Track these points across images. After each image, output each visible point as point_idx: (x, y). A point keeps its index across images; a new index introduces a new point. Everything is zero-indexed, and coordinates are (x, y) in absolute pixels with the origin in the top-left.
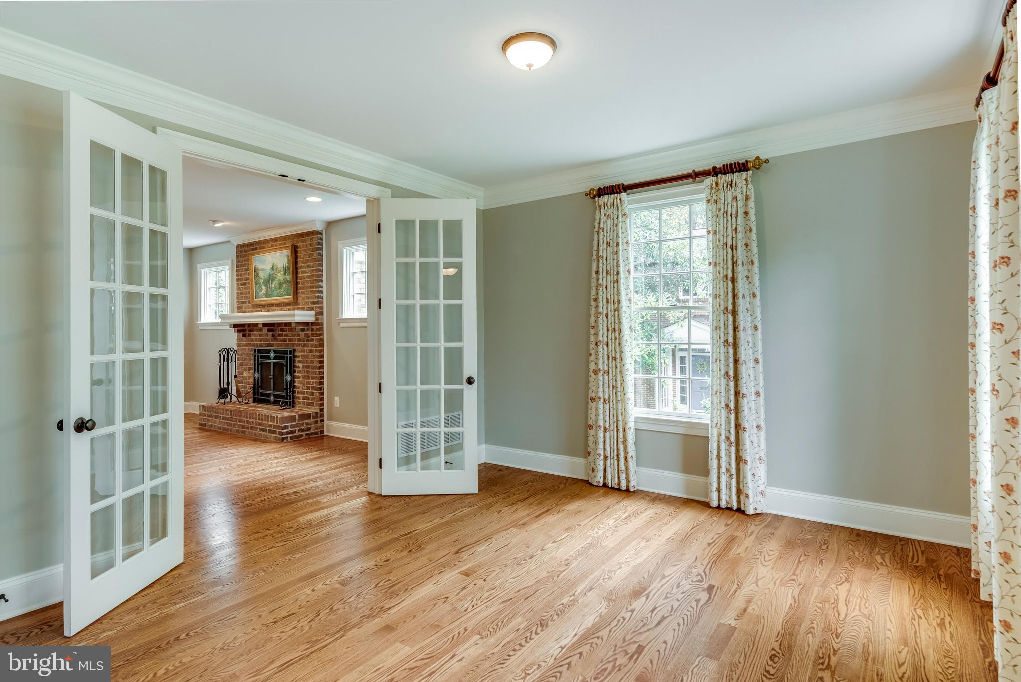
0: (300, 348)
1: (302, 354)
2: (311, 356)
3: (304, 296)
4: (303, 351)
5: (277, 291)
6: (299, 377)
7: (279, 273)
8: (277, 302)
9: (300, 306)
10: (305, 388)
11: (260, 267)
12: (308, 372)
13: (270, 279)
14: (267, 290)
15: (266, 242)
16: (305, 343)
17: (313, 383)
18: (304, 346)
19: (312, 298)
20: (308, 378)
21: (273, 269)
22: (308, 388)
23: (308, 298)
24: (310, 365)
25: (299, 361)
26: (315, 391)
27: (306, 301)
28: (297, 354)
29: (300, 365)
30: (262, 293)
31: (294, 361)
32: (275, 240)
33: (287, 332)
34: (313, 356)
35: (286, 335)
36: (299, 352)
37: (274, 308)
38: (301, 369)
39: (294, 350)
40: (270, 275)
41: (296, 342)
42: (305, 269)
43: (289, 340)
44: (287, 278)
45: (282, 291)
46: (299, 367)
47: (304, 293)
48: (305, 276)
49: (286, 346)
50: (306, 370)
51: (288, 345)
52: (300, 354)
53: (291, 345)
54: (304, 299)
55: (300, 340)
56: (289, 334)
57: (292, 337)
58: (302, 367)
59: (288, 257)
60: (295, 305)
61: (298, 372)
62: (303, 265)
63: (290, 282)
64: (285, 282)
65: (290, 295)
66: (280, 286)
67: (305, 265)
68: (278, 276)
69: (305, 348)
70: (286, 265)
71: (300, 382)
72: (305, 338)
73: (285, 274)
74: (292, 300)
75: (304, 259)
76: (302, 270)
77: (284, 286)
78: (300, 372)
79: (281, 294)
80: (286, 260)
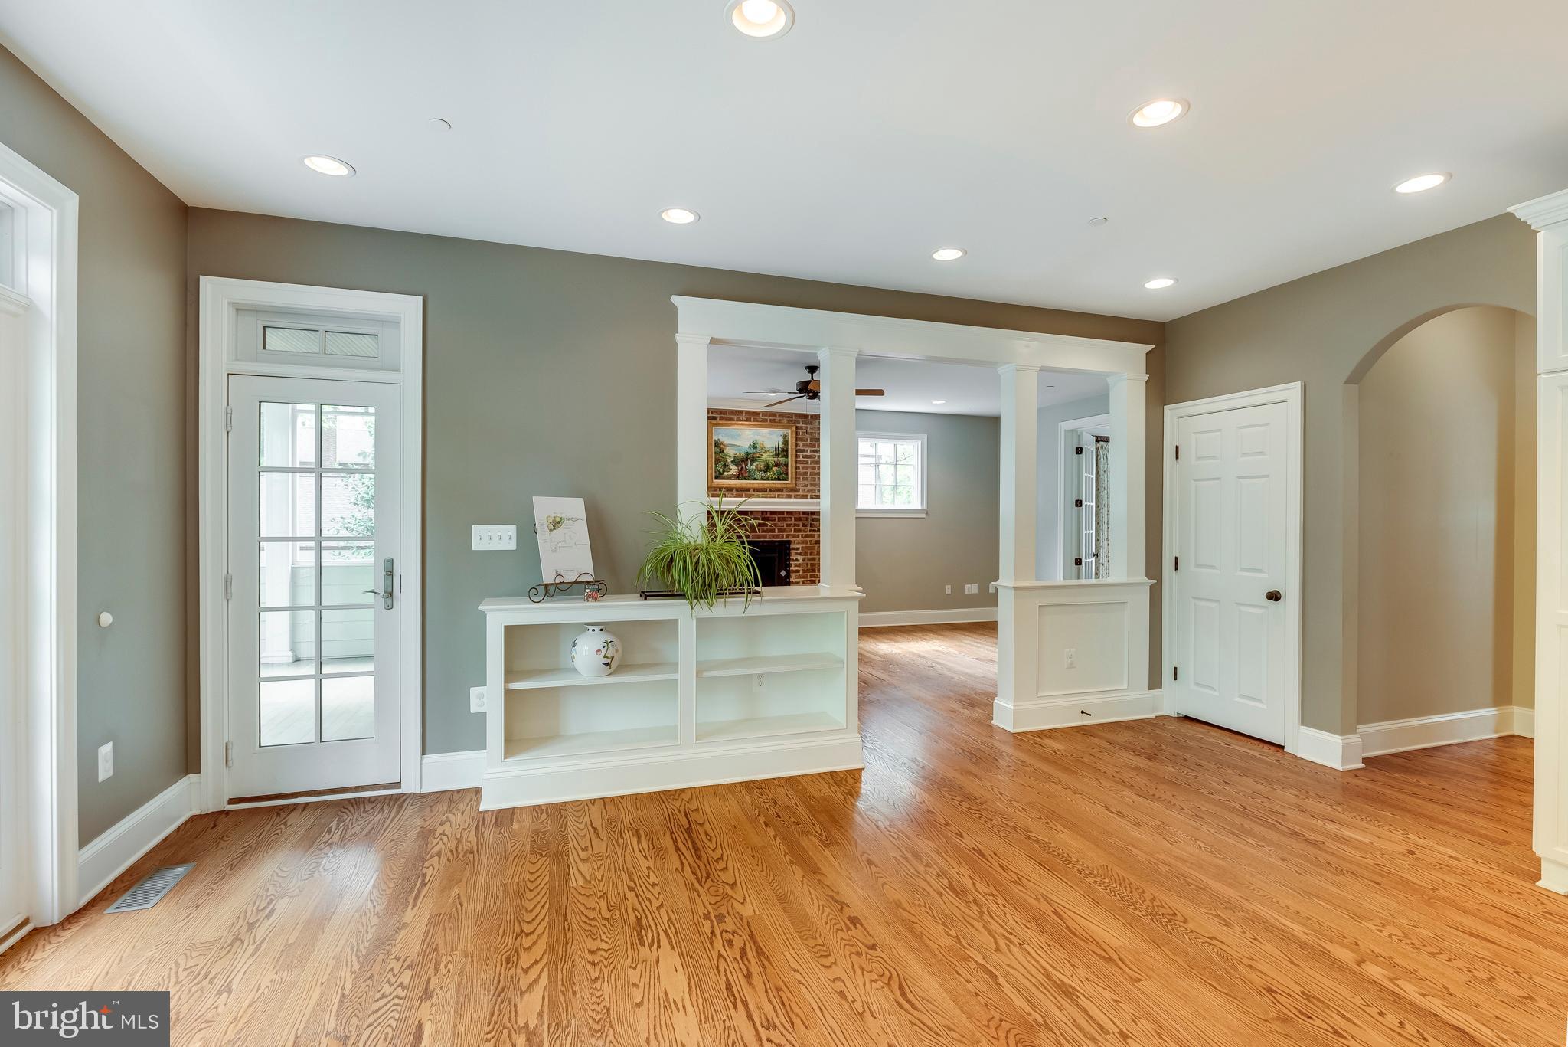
0: (800, 539)
1: (804, 545)
3: (806, 482)
4: (804, 542)
5: (759, 475)
6: (798, 571)
7: (766, 452)
8: (756, 486)
9: (801, 493)
11: (726, 440)
12: (813, 565)
13: (749, 458)
14: (741, 470)
15: (740, 413)
16: (808, 533)
18: (806, 536)
20: (813, 571)
21: (754, 446)
25: (797, 554)
27: (809, 487)
28: (794, 546)
29: (800, 558)
30: (729, 473)
31: (789, 554)
32: (756, 413)
36: (799, 543)
37: (751, 492)
38: (801, 562)
39: (788, 543)
40: (748, 454)
41: (793, 533)
42: (809, 454)
43: (780, 531)
44: (781, 459)
45: (769, 474)
46: (797, 560)
47: (807, 479)
48: (809, 460)
49: (773, 537)
50: (809, 563)
51: (778, 536)
52: (800, 546)
53: (783, 535)
54: (806, 486)
55: (800, 531)
56: (780, 523)
57: (785, 527)
58: (804, 560)
59: (785, 437)
60: (792, 491)
61: (796, 565)
62: (806, 449)
63: (787, 465)
64: (776, 465)
65: (786, 479)
66: (767, 468)
67: (809, 449)
68: (765, 456)
69: (808, 540)
70: (781, 445)
71: (799, 577)
72: (809, 528)
73: (777, 455)
74: (790, 486)
75: (809, 442)
76: (804, 454)
77: (775, 469)
78: (799, 566)
79: (768, 477)
80: (781, 440)
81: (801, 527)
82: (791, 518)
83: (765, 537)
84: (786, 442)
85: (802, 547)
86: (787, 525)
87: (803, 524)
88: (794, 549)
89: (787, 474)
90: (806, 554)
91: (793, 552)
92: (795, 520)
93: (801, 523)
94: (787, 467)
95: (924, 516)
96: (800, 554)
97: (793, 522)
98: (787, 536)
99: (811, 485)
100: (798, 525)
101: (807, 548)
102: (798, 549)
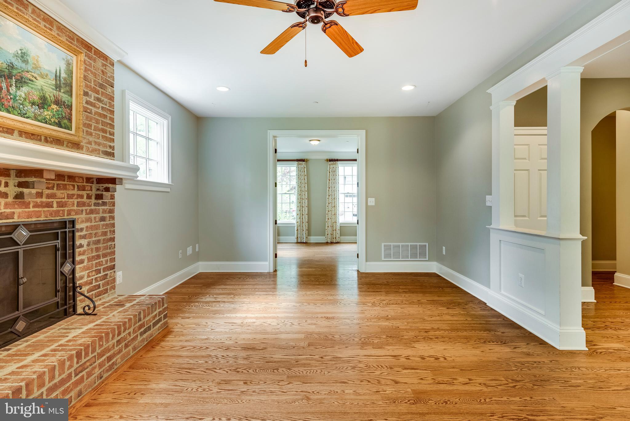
0: (84, 216)
1: (88, 224)
2: (103, 225)
3: (91, 139)
4: (88, 220)
5: (28, 109)
6: (82, 262)
7: (42, 76)
10: (94, 273)
12: (97, 249)
13: (14, 75)
16: (93, 207)
17: (107, 261)
18: (92, 212)
19: (105, 146)
20: (98, 257)
21: (23, 57)
22: (98, 271)
23: (99, 144)
24: (102, 238)
26: (108, 272)
27: (94, 146)
28: (78, 226)
29: (84, 242)
33: (55, 191)
34: (107, 225)
35: (53, 196)
36: (82, 222)
38: (85, 248)
39: (73, 222)
40: (12, 66)
41: (75, 208)
42: (92, 100)
43: (60, 205)
44: (64, 97)
45: (47, 113)
46: (81, 246)
47: (91, 134)
48: (94, 110)
49: (51, 215)
50: (94, 247)
51: (57, 213)
52: (83, 225)
53: (63, 211)
54: (90, 143)
55: (84, 204)
56: (59, 193)
57: (66, 200)
58: (88, 245)
59: (69, 64)
60: (76, 146)
61: (80, 255)
62: (90, 93)
63: (70, 107)
64: (57, 102)
65: (70, 128)
66: (43, 103)
67: (93, 95)
68: (40, 82)
69: (93, 216)
70: (63, 75)
71: (85, 269)
72: (93, 201)
73: (58, 87)
74: (76, 139)
75: (92, 85)
76: (88, 99)
77: (54, 107)
78: (83, 253)
79: (45, 119)
80: (63, 67)
81: (85, 199)
82: (74, 186)
83: (38, 215)
84: (70, 73)
85: (87, 227)
86: (70, 197)
87: (88, 194)
88: (78, 230)
89: (70, 120)
90: (90, 236)
91: (77, 234)
92: (79, 189)
93: (84, 193)
94: (71, 110)
95: (168, 190)
96: (84, 237)
97: (76, 192)
98: (69, 214)
99: (96, 142)
100: (81, 197)
101: (91, 228)
102: (82, 230)
